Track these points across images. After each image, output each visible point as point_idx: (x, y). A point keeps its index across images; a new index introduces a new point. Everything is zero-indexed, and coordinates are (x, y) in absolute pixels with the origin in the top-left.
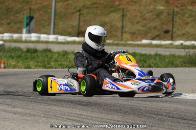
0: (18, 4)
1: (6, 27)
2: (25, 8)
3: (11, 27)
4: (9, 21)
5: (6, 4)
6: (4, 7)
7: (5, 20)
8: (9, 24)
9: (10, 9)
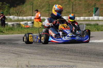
0: (94, 2)
1: (88, 14)
2: (97, 3)
3: (90, 14)
4: (89, 11)
5: (88, 2)
6: (87, 4)
7: (88, 10)
8: (89, 12)
9: (90, 4)
